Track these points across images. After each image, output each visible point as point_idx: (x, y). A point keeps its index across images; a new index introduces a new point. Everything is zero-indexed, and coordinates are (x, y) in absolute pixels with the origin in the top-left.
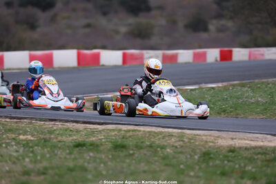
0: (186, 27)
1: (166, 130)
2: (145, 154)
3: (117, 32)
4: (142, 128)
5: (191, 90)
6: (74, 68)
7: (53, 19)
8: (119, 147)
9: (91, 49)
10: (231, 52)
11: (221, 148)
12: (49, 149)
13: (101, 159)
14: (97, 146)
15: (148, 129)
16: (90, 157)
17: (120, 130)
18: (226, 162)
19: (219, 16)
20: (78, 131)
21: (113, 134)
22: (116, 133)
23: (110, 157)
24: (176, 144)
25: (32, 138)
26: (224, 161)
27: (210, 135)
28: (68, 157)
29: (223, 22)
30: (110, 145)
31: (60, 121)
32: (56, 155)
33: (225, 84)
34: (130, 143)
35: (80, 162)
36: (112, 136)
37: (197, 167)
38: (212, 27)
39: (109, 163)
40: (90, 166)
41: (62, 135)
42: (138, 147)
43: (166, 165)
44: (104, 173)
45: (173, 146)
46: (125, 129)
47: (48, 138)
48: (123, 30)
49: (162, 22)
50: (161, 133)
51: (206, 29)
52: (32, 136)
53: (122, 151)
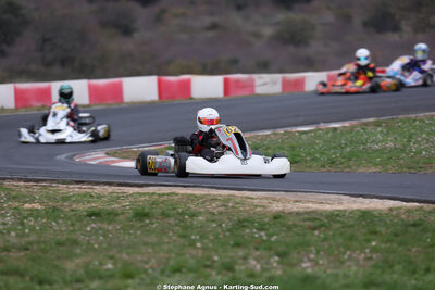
0: (365, 24)
48: (268, 31)
49: (329, 17)
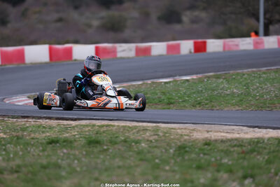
0: (159, 18)
1: (141, 124)
2: (119, 149)
3: (90, 26)
4: (116, 123)
5: (166, 83)
6: (46, 63)
7: (24, 14)
8: (93, 143)
9: (63, 44)
10: (205, 43)
11: (197, 141)
12: (22, 147)
13: (74, 155)
14: (71, 142)
15: (122, 124)
16: (64, 153)
17: (94, 125)
18: (202, 155)
19: (192, 7)
20: (51, 128)
21: (87, 129)
22: (90, 128)
23: (84, 153)
24: (151, 138)
25: (5, 136)
26: (199, 154)
27: (185, 129)
28: (41, 154)
29: (196, 13)
30: (83, 141)
31: (33, 117)
32: (29, 152)
33: (200, 76)
34: (104, 138)
35: (54, 159)
36: (86, 132)
37: (173, 161)
38: (185, 19)
39: (83, 159)
40: (64, 163)
41: (35, 132)
42: (113, 142)
43: (141, 160)
44: (78, 169)
45: (148, 140)
46: (99, 124)
47: (21, 136)
48: (96, 23)
49: (135, 14)
50: (135, 127)
51: (179, 21)
52: (5, 133)
53: (96, 147)
